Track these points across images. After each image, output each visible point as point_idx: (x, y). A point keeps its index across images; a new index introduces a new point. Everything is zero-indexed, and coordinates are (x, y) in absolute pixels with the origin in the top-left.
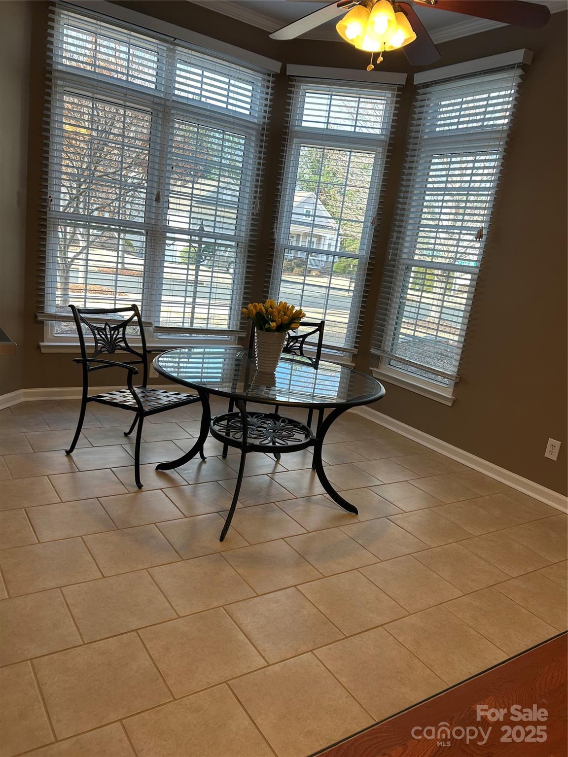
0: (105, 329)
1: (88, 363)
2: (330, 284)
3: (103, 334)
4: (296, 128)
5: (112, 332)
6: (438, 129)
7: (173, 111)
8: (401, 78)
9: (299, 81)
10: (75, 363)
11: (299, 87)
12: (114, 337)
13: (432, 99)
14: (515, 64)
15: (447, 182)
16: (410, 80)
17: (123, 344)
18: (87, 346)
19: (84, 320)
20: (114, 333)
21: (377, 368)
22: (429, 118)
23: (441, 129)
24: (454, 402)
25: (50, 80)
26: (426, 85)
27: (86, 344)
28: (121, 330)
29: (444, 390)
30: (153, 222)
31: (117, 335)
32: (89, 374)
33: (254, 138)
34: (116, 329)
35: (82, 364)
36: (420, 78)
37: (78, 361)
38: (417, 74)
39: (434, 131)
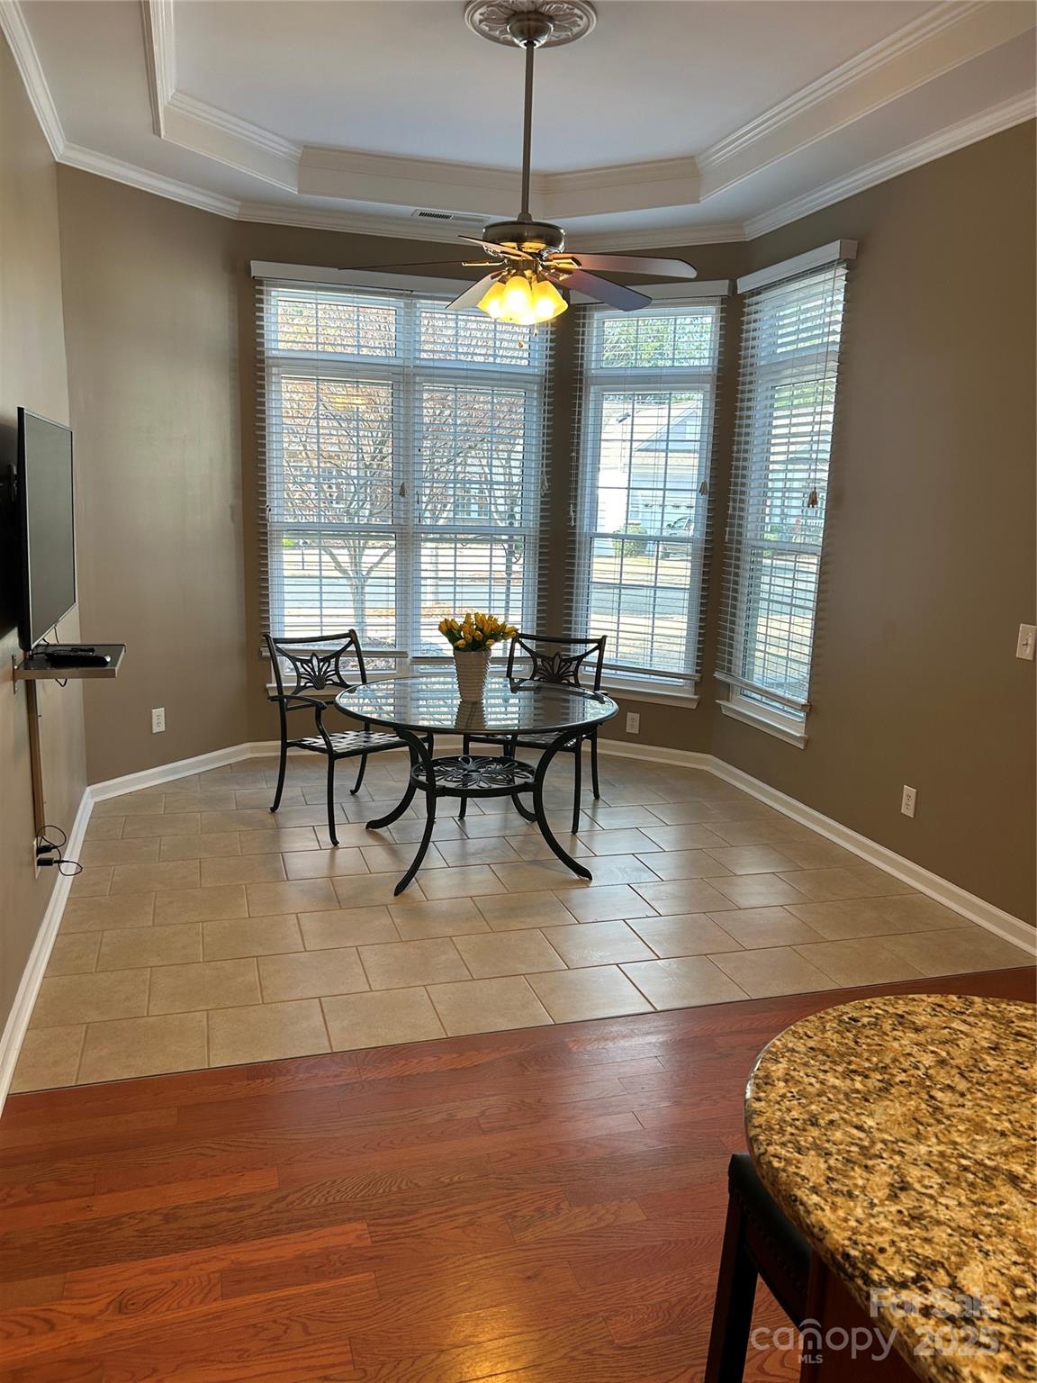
0: (310, 661)
1: (285, 700)
2: (656, 583)
3: (309, 667)
4: (593, 371)
5: (322, 664)
6: (779, 351)
7: (418, 379)
8: (722, 287)
9: (591, 309)
10: (269, 701)
11: (591, 317)
12: (324, 669)
13: (766, 309)
14: (834, 261)
15: (790, 425)
16: (734, 287)
17: (335, 679)
18: (286, 687)
19: (283, 653)
20: (323, 665)
21: (728, 700)
22: (764, 336)
23: (783, 349)
24: (807, 742)
25: (262, 370)
26: (757, 292)
27: (284, 685)
28: (333, 661)
29: (792, 726)
30: (402, 522)
31: (328, 668)
32: (288, 714)
33: (535, 395)
34: (326, 660)
35: (278, 702)
36: (745, 284)
37: (273, 699)
38: (742, 279)
39: (774, 352)
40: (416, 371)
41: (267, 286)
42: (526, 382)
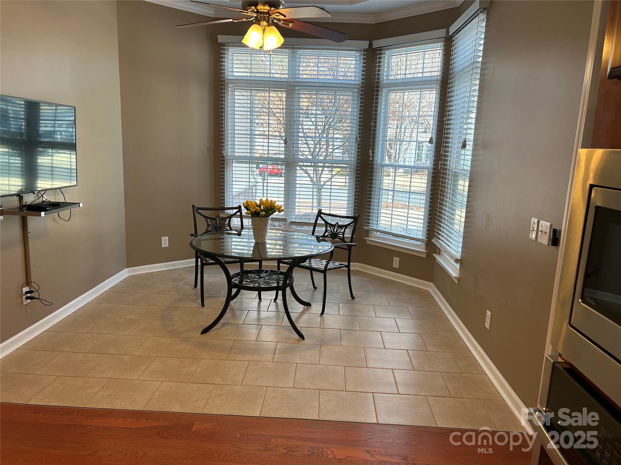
2: (410, 190)
4: (385, 81)
5: (221, 221)
7: (297, 88)
14: (478, 10)
24: (459, 279)
25: (223, 85)
31: (224, 223)
36: (452, 30)
40: (296, 84)
41: (227, 46)
42: (353, 88)
